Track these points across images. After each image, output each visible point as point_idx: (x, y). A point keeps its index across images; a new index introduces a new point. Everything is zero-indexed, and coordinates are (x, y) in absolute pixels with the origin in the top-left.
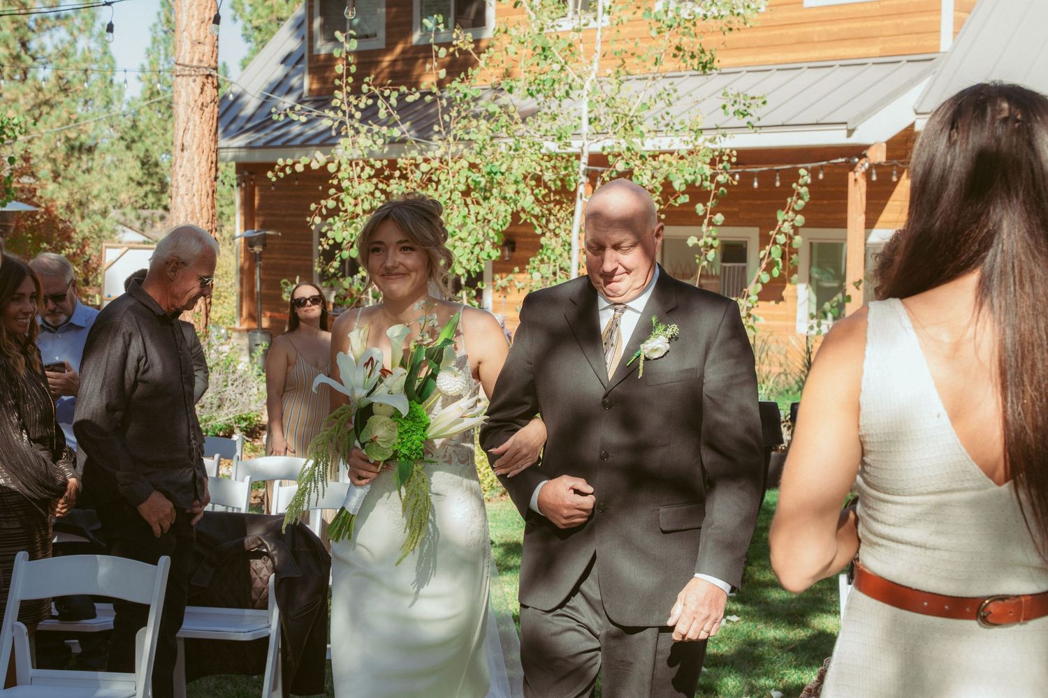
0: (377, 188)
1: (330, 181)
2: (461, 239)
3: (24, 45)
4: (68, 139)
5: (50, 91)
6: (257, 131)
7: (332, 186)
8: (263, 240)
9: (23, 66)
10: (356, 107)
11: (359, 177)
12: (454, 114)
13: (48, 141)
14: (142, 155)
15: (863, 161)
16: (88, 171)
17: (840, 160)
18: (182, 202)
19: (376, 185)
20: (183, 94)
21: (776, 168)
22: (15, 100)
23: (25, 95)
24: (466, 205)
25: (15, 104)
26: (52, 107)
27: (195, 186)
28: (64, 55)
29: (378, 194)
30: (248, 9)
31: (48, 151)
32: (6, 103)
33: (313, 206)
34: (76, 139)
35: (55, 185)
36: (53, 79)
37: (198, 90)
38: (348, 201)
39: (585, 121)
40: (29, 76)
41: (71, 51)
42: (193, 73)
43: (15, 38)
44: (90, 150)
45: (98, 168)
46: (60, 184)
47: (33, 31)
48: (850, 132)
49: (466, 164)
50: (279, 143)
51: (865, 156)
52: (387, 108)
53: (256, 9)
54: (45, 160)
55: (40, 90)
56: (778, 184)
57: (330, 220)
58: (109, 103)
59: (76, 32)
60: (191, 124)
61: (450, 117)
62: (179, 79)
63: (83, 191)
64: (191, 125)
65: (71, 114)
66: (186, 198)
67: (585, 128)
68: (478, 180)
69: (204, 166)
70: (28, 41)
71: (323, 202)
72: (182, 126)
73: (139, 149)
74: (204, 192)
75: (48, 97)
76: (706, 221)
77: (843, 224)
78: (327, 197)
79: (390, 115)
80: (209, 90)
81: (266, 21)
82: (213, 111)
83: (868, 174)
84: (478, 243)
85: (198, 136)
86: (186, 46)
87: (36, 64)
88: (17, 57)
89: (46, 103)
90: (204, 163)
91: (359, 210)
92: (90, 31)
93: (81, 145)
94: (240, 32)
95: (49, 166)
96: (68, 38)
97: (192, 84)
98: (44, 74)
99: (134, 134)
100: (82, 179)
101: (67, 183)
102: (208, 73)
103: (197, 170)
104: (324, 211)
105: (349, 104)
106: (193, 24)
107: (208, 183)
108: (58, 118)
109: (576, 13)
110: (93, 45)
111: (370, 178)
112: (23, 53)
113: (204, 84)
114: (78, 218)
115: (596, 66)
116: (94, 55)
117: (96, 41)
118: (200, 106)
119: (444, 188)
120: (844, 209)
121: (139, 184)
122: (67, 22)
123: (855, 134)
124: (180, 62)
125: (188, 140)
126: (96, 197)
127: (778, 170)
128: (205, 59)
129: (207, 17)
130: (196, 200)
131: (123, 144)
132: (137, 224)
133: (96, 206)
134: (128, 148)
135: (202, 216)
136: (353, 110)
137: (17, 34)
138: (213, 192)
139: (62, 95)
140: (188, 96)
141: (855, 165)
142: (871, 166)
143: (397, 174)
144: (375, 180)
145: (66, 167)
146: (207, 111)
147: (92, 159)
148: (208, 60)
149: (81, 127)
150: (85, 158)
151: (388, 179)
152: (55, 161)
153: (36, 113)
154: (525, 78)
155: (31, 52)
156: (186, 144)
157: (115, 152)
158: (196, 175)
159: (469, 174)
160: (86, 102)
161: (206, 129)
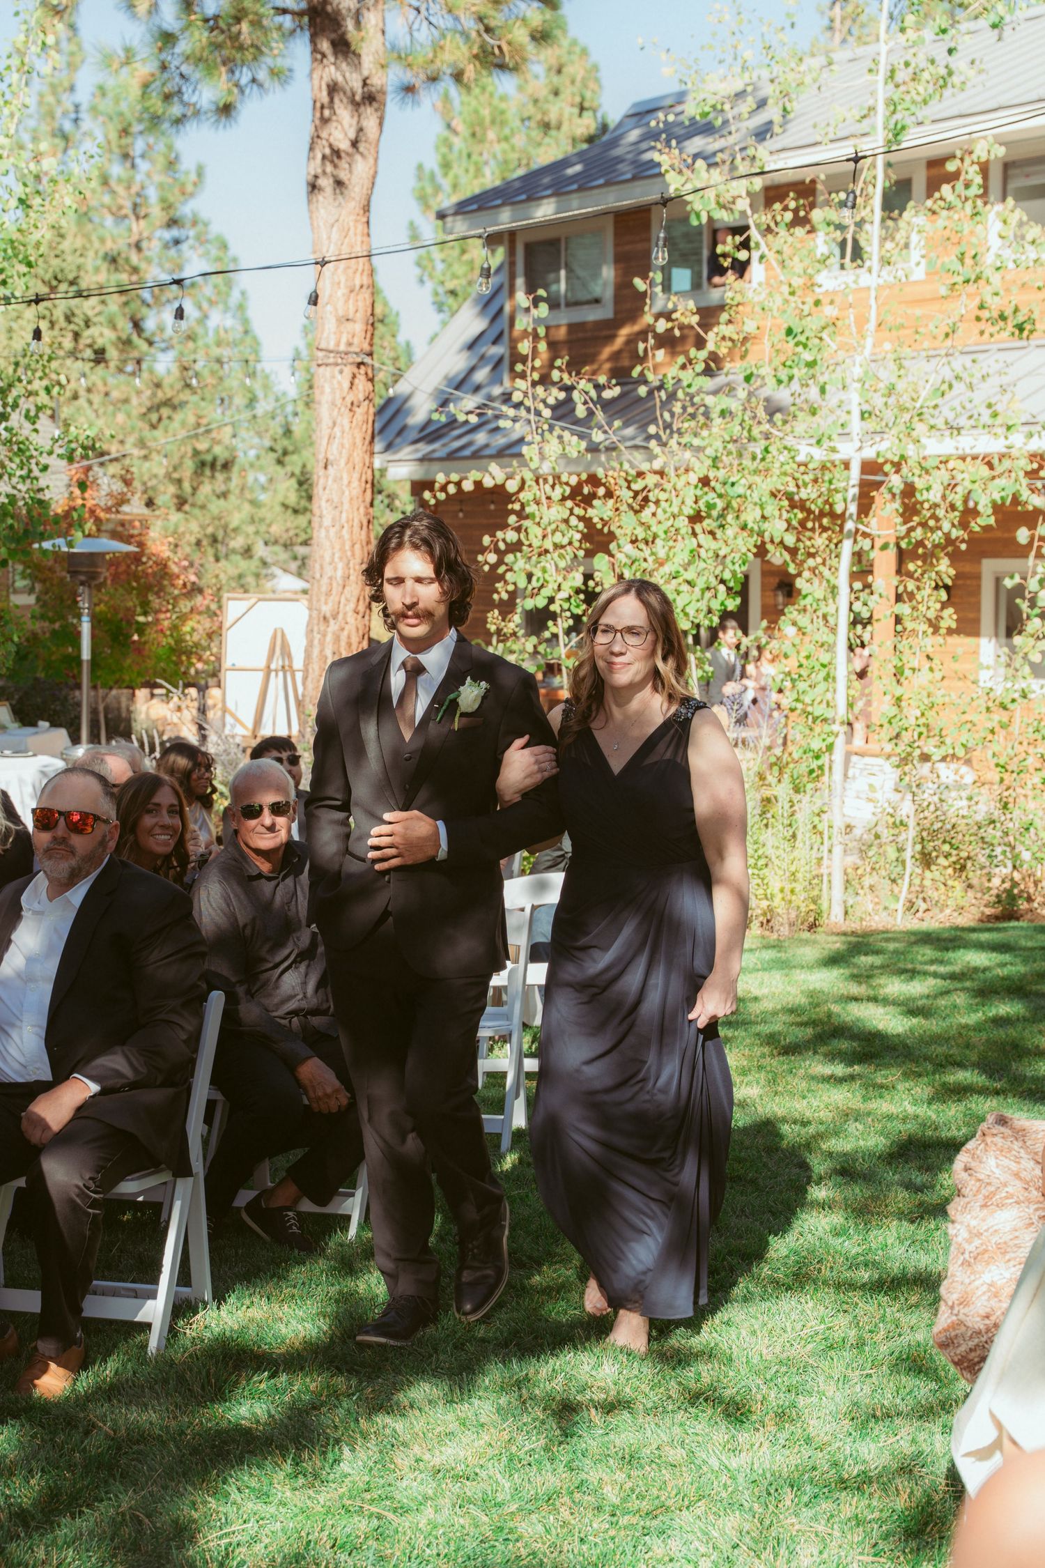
0: (572, 513)
1: (509, 506)
2: (689, 582)
3: (137, 325)
4: (196, 453)
5: (172, 387)
6: (431, 441)
7: (511, 512)
9: (135, 354)
10: (544, 401)
11: (549, 498)
12: (677, 408)
13: (170, 455)
14: (297, 471)
16: (224, 495)
18: (327, 537)
19: (571, 510)
20: (327, 390)
22: (126, 401)
23: (139, 393)
24: (694, 534)
25: (126, 407)
26: (174, 408)
27: (344, 515)
29: (574, 521)
30: (440, 266)
31: (171, 469)
32: (114, 404)
33: (486, 540)
34: (208, 451)
35: (180, 515)
36: (175, 372)
37: (346, 385)
38: (535, 531)
39: (857, 414)
40: (144, 366)
41: (200, 331)
42: (340, 361)
43: (124, 315)
44: (226, 466)
45: (237, 491)
46: (187, 513)
47: (148, 305)
49: (693, 478)
50: (467, 452)
52: (585, 403)
53: (450, 265)
54: (167, 481)
55: (159, 385)
57: (509, 558)
58: (252, 402)
59: (205, 305)
60: (337, 430)
61: (672, 415)
62: (322, 369)
63: (217, 522)
65: (200, 417)
66: (332, 531)
67: (856, 425)
68: (711, 501)
69: (356, 487)
70: (142, 319)
71: (500, 534)
72: (325, 432)
73: (294, 464)
74: (356, 523)
75: (170, 394)
76: (1033, 553)
78: (504, 526)
79: (591, 413)
80: (361, 383)
81: (463, 282)
82: (367, 411)
84: (708, 588)
85: (347, 446)
86: (330, 325)
87: (152, 350)
88: (128, 342)
89: (167, 403)
90: (355, 484)
91: (548, 545)
92: (226, 303)
93: (215, 459)
94: (429, 298)
95: (172, 489)
96: (196, 314)
97: (339, 377)
98: (164, 364)
99: (286, 443)
100: (216, 506)
101: (196, 511)
102: (359, 360)
103: (347, 492)
104: (502, 546)
105: (535, 397)
106: (340, 293)
107: (362, 510)
108: (183, 424)
109: (842, 267)
110: (229, 322)
111: (564, 499)
112: (135, 338)
113: (354, 377)
114: (212, 559)
115: (869, 342)
116: (231, 336)
117: (234, 316)
118: (349, 405)
119: (666, 511)
121: (296, 511)
122: (192, 291)
124: (322, 346)
125: (333, 453)
126: (235, 530)
128: (356, 341)
129: (358, 283)
130: (345, 532)
131: (273, 456)
132: (294, 566)
133: (237, 543)
134: (280, 462)
136: (540, 406)
137: (127, 310)
138: (369, 520)
139: (187, 391)
140: (333, 391)
143: (601, 491)
144: (569, 503)
145: (195, 489)
146: (360, 412)
147: (229, 479)
148: (360, 343)
149: (214, 435)
150: (220, 476)
151: (588, 501)
152: (179, 482)
153: (154, 417)
154: (771, 361)
155: (147, 334)
156: (331, 458)
157: (261, 468)
158: (346, 500)
159: (699, 492)
160: (222, 400)
161: (358, 436)
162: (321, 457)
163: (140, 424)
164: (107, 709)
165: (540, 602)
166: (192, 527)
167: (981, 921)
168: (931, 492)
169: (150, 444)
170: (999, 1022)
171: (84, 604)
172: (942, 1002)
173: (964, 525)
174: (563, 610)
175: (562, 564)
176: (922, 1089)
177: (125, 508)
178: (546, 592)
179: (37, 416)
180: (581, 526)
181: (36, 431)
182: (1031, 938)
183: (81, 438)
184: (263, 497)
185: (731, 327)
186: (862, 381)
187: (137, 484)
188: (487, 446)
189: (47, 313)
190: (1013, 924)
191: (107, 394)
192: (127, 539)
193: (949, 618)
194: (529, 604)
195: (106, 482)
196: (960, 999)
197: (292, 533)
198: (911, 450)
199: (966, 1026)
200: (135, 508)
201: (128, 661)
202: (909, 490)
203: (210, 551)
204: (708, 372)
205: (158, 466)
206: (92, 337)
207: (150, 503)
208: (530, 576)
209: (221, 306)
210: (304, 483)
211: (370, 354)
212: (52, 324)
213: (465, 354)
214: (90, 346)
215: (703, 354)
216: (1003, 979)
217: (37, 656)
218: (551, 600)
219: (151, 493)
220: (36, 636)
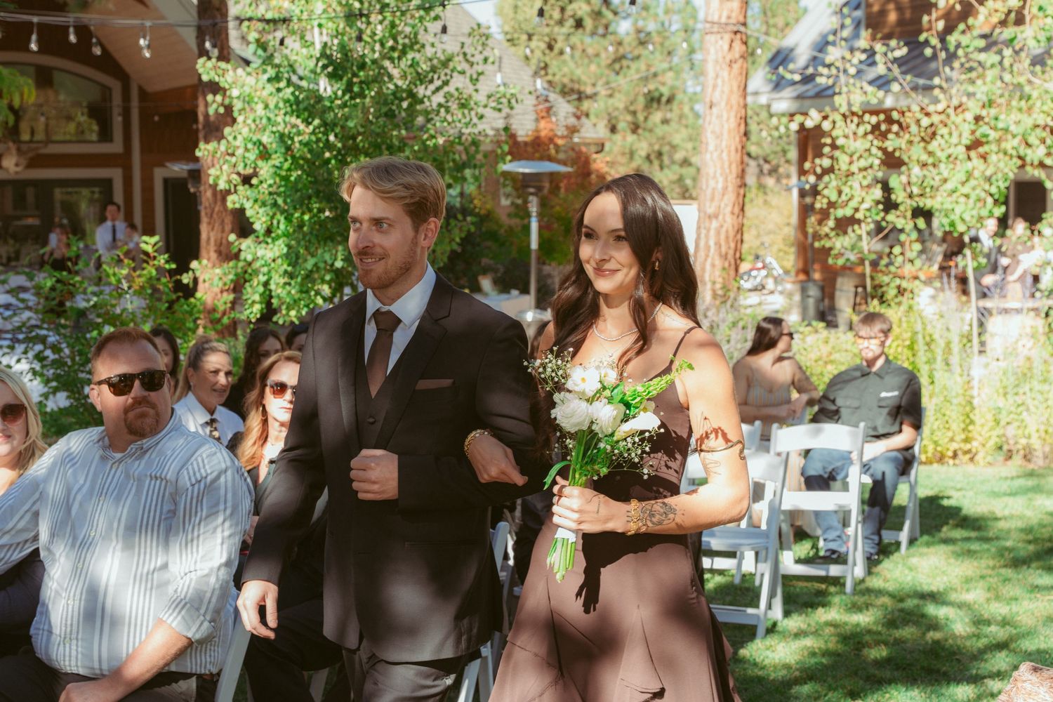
0: (872, 145)
1: (823, 141)
3: (606, 1)
4: (648, 92)
7: (825, 145)
9: (604, 21)
11: (855, 134)
12: (956, 64)
13: (627, 94)
16: (665, 122)
18: (712, 158)
19: (872, 142)
20: (712, 51)
22: (597, 55)
23: (606, 49)
24: (969, 158)
25: (596, 60)
26: (631, 60)
27: (724, 144)
29: (874, 150)
31: (628, 104)
34: (657, 89)
35: (635, 137)
36: (632, 30)
37: (726, 47)
38: (843, 160)
40: (610, 30)
42: (721, 30)
44: (669, 100)
45: (676, 119)
46: (638, 135)
49: (969, 116)
52: (883, 63)
54: (625, 112)
55: (620, 43)
57: (826, 178)
61: (952, 69)
62: (709, 36)
64: (719, 82)
66: (715, 155)
68: (985, 133)
69: (733, 123)
71: (818, 161)
72: (711, 82)
74: (733, 148)
75: (628, 50)
78: (821, 155)
79: (890, 68)
80: (738, 47)
82: (742, 67)
85: (726, 92)
86: (715, 4)
87: (617, 18)
88: (599, 13)
89: (626, 56)
90: (732, 119)
91: (854, 168)
93: (661, 96)
97: (720, 42)
98: (624, 28)
100: (660, 130)
101: (647, 134)
102: (735, 29)
103: (726, 126)
104: (819, 170)
105: (843, 60)
107: (737, 139)
108: (638, 71)
111: (866, 134)
112: (604, 10)
113: (732, 41)
114: (657, 168)
118: (728, 62)
119: (945, 143)
124: (709, 19)
125: (717, 96)
126: (678, 146)
128: (734, 15)
130: (725, 155)
133: (679, 156)
135: (731, 172)
139: (641, 47)
140: (717, 53)
143: (895, 128)
144: (870, 137)
145: (646, 119)
146: (736, 67)
147: (671, 110)
148: (736, 16)
149: (660, 78)
150: (665, 108)
151: (884, 136)
152: (634, 113)
153: (617, 66)
155: (613, 7)
156: (714, 101)
158: (725, 132)
159: (974, 127)
161: (735, 85)
162: (708, 100)
163: (607, 72)
165: (848, 212)
166: (643, 145)
169: (614, 86)
171: (533, 209)
174: (865, 217)
175: (865, 183)
177: (579, 134)
178: (853, 204)
180: (880, 154)
185: (998, 3)
191: (584, 51)
194: (840, 213)
203: (656, 163)
204: (982, 34)
205: (619, 102)
206: (574, 10)
207: (613, 129)
208: (840, 193)
214: (573, 16)
215: (979, 21)
218: (857, 210)
219: (614, 122)
220: (511, 228)
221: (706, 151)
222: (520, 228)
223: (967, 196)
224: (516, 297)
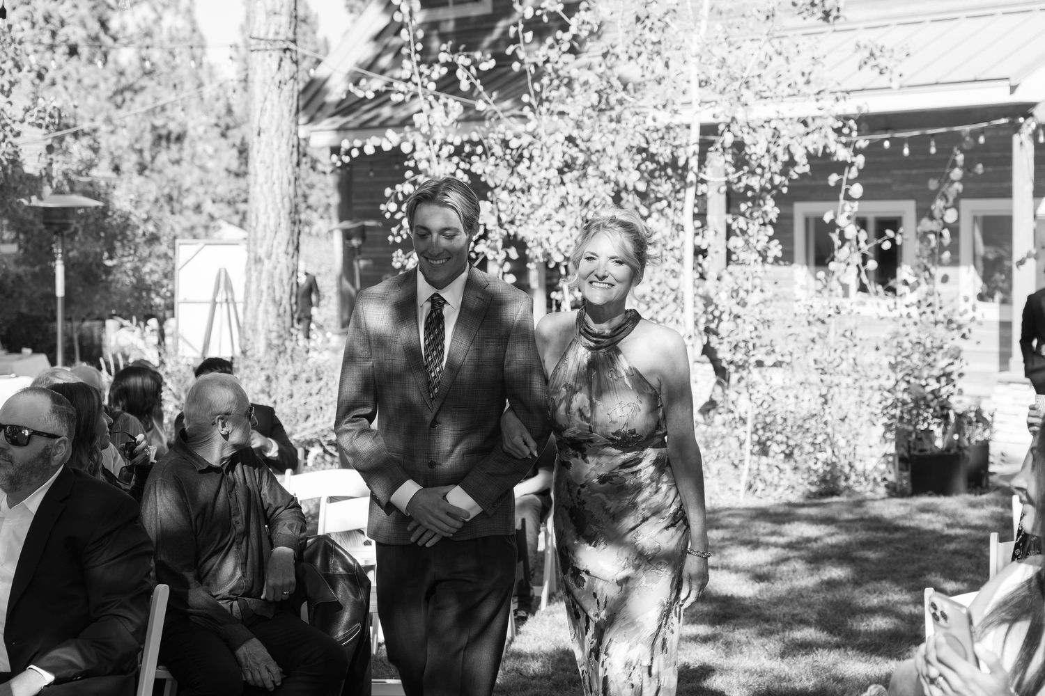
0: (458, 168)
1: (406, 163)
3: (104, 24)
4: (154, 128)
6: (345, 115)
7: (408, 168)
8: (362, 232)
9: (103, 47)
10: (429, 77)
11: (438, 156)
12: (545, 80)
13: (132, 130)
14: (238, 142)
15: (1030, 120)
16: (177, 162)
17: (1003, 121)
18: (261, 191)
19: (458, 164)
20: (259, 71)
21: (930, 132)
22: (96, 86)
23: (106, 79)
24: (563, 183)
25: (95, 91)
26: (136, 92)
27: (275, 174)
28: (148, 34)
31: (133, 141)
33: (388, 192)
34: (164, 126)
35: (142, 179)
36: (136, 63)
37: (275, 66)
39: (695, 83)
40: (110, 58)
41: (156, 29)
42: (269, 47)
43: (93, 16)
44: (180, 138)
45: (189, 159)
46: (147, 177)
47: (113, 9)
48: (1013, 89)
49: (561, 138)
51: (1031, 115)
52: (467, 78)
54: (130, 151)
55: (122, 73)
56: (933, 150)
58: (200, 85)
59: (160, 8)
60: (268, 104)
62: (254, 54)
63: (172, 184)
65: (156, 99)
66: (266, 187)
67: (695, 93)
68: (575, 155)
69: (285, 151)
70: (108, 20)
71: (398, 187)
72: (258, 106)
73: (236, 137)
74: (285, 180)
75: (131, 80)
76: (841, 195)
77: (1007, 193)
78: (402, 181)
79: (473, 86)
80: (288, 66)
82: (293, 90)
83: (1035, 135)
85: (276, 117)
86: (260, 18)
87: (117, 45)
89: (129, 88)
90: (284, 147)
92: (177, 7)
93: (169, 134)
95: (134, 158)
96: (152, 16)
97: (268, 60)
98: (126, 56)
99: (228, 120)
100: (171, 171)
101: (155, 175)
102: (285, 46)
103: (277, 155)
104: (400, 197)
105: (421, 74)
107: (290, 170)
108: (143, 104)
110: (180, 22)
112: (102, 36)
113: (281, 60)
114: (168, 214)
115: (703, 24)
116: (181, 35)
117: (184, 17)
118: (278, 83)
119: (538, 165)
120: (1007, 176)
121: (237, 175)
123: (1018, 91)
124: (255, 35)
125: (265, 121)
126: (188, 190)
127: (933, 135)
128: (282, 31)
130: (276, 188)
131: (217, 131)
132: (236, 219)
133: (190, 201)
134: (223, 135)
136: (426, 81)
137: (95, 13)
138: (296, 179)
139: (146, 78)
140: (264, 72)
141: (1020, 125)
142: (1039, 126)
143: (479, 149)
144: (456, 159)
145: (153, 158)
146: (286, 88)
147: (181, 149)
148: (286, 32)
149: (168, 113)
150: (174, 147)
151: (469, 158)
152: (141, 151)
153: (119, 99)
154: (623, 41)
155: (112, 32)
156: (263, 127)
157: (208, 141)
158: (276, 161)
159: (565, 149)
160: (175, 86)
161: (286, 109)
162: (255, 126)
163: (107, 105)
164: (81, 338)
166: (151, 188)
167: (808, 497)
168: (757, 148)
169: (117, 122)
170: (831, 584)
171: (58, 251)
172: (784, 568)
173: (784, 173)
176: (774, 645)
177: (94, 172)
179: (10, 91)
181: (10, 103)
182: (851, 512)
183: (49, 109)
184: (211, 164)
185: (589, 13)
186: (699, 56)
187: (103, 152)
188: (391, 118)
189: (29, 16)
190: (835, 499)
191: (79, 81)
192: (97, 198)
193: (776, 249)
195: (78, 150)
196: (799, 566)
197: (234, 193)
198: (741, 115)
199: (806, 588)
200: (102, 173)
201: (98, 297)
202: (739, 146)
203: (167, 208)
204: (572, 50)
205: (123, 139)
206: (67, 35)
207: (117, 169)
209: (172, 9)
210: (243, 151)
211: (294, 41)
212: (33, 25)
213: (372, 45)
214: (66, 42)
215: (567, 36)
216: (833, 546)
217: (21, 294)
219: (117, 161)
220: (19, 277)
221: (255, 183)
222: (29, 277)
223: (562, 224)
224: (30, 356)
